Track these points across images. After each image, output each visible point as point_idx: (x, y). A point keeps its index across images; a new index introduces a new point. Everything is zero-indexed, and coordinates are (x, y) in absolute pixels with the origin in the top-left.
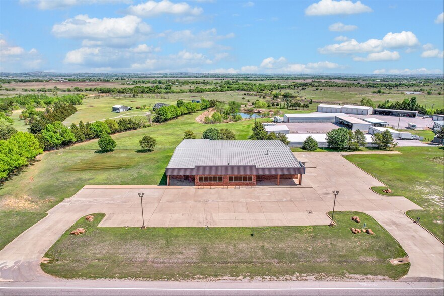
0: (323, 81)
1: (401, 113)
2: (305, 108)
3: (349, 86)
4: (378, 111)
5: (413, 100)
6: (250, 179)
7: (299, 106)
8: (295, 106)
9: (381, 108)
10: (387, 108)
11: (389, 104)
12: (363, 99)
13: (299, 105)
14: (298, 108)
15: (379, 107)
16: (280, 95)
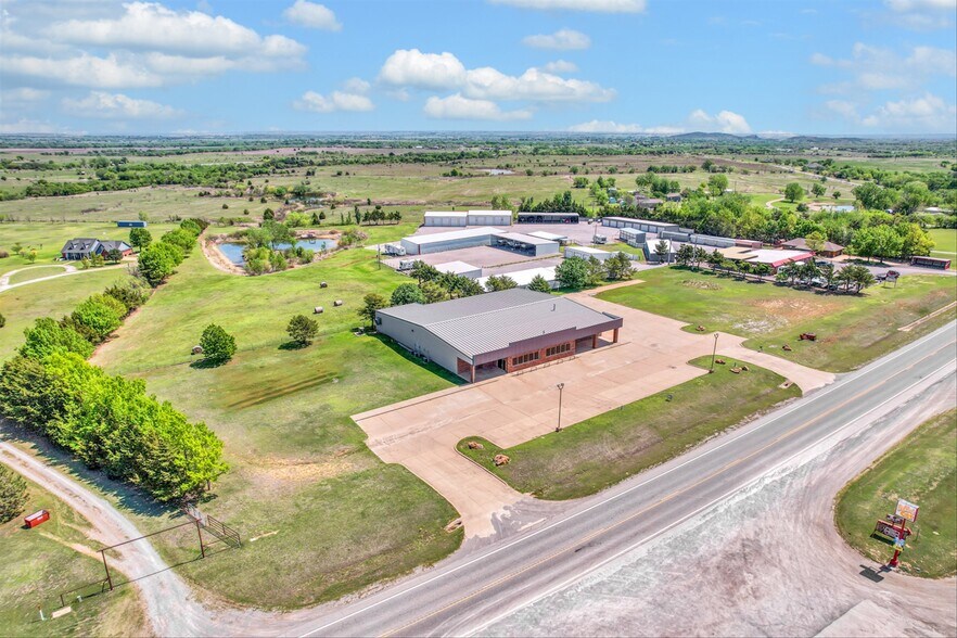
0: (319, 150)
1: (561, 217)
2: (394, 221)
3: (380, 160)
4: (522, 217)
5: (567, 196)
6: (568, 347)
7: (383, 219)
8: (374, 219)
9: (525, 211)
10: (533, 211)
11: (535, 204)
12: (495, 199)
13: (382, 217)
14: (380, 222)
15: (521, 210)
16: (287, 192)
